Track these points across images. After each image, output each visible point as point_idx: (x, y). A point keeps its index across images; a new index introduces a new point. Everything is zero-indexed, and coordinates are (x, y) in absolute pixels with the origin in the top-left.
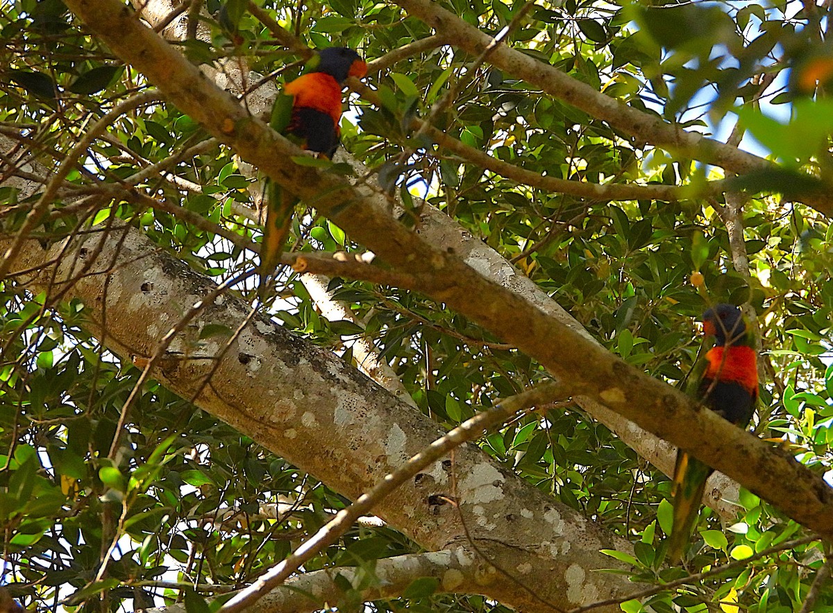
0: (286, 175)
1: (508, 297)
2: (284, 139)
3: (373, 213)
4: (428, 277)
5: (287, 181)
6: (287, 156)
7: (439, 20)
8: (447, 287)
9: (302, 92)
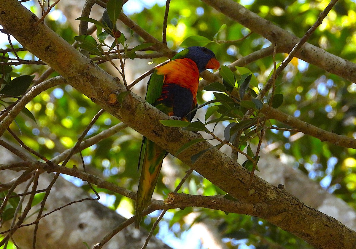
0: (157, 134)
1: (324, 219)
2: (155, 108)
3: (223, 160)
4: (264, 206)
5: (158, 139)
6: (157, 120)
7: (274, 34)
8: (279, 212)
9: (170, 73)
